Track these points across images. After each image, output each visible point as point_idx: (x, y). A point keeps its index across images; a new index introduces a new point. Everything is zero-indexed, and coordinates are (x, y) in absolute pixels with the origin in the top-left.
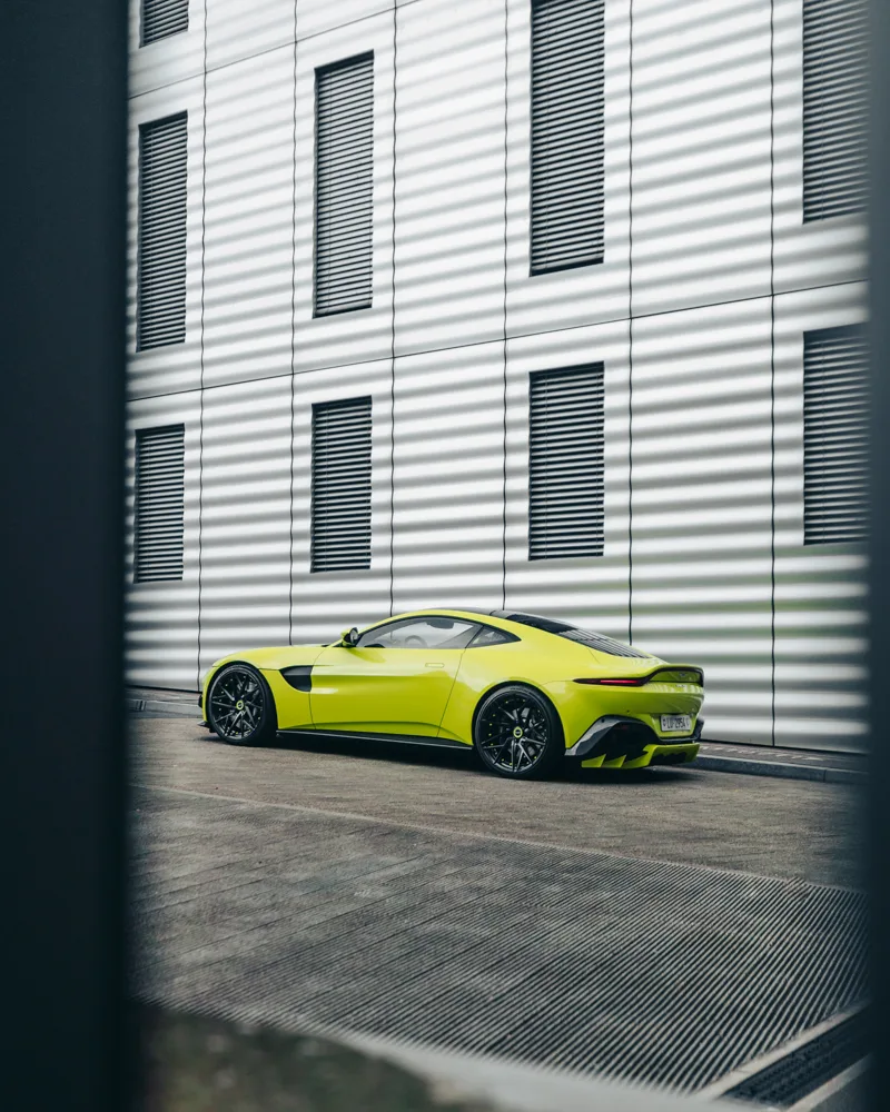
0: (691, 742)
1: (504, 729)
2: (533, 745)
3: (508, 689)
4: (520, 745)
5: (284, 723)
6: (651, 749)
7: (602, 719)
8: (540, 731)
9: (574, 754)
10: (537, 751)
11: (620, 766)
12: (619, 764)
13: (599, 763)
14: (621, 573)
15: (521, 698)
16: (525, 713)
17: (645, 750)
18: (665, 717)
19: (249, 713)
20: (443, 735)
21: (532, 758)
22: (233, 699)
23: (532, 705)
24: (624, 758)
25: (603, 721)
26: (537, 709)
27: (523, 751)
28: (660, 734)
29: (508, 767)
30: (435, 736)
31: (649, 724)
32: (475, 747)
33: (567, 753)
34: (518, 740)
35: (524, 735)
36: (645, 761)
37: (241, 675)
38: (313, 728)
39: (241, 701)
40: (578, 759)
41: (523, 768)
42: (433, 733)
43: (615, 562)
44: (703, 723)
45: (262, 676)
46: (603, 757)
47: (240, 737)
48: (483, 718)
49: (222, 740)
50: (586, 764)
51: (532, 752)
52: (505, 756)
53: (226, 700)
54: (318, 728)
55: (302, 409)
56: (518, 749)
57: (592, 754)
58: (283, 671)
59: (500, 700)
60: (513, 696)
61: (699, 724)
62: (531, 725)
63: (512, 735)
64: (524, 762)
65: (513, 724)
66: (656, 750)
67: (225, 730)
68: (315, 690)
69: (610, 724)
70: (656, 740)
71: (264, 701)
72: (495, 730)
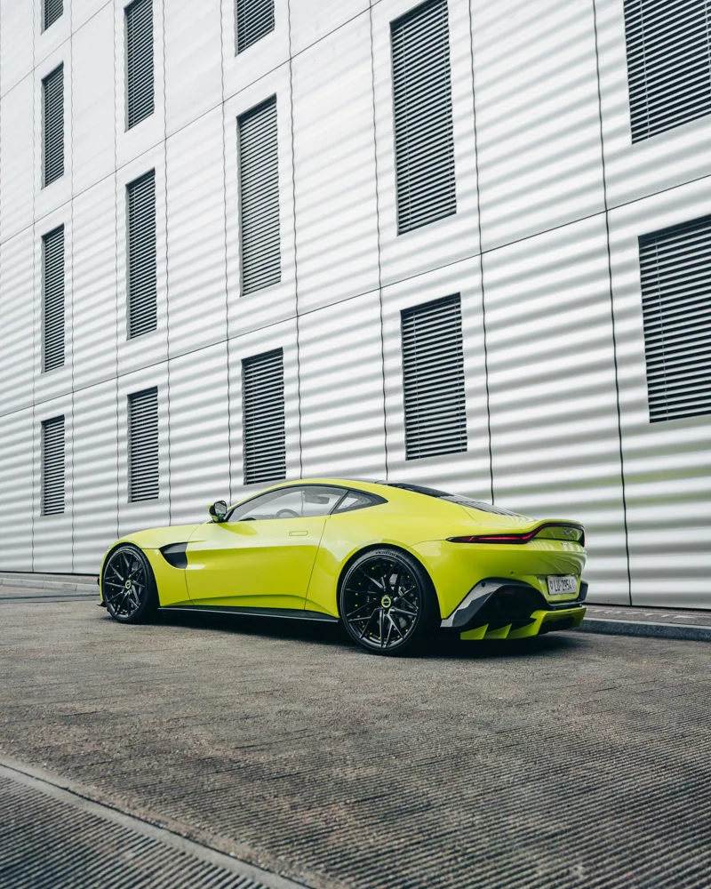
0: (578, 606)
1: (371, 599)
2: (405, 616)
3: (372, 553)
4: (388, 616)
5: (165, 600)
6: (540, 616)
7: (483, 583)
8: (411, 600)
9: (451, 625)
10: (409, 622)
11: (505, 636)
12: (505, 634)
13: (480, 634)
14: (483, 464)
15: (389, 562)
16: (393, 579)
17: (532, 616)
18: (551, 579)
19: (135, 592)
20: (309, 607)
21: (403, 631)
22: (122, 579)
23: (399, 569)
24: (509, 627)
25: (483, 585)
26: (406, 574)
27: (392, 623)
28: (548, 598)
29: (376, 642)
30: (302, 608)
31: (534, 586)
32: (340, 620)
33: (442, 625)
34: (386, 611)
35: (393, 604)
36: (534, 630)
37: (129, 556)
38: (191, 604)
39: (129, 581)
40: (455, 631)
41: (394, 643)
42: (299, 605)
43: (477, 454)
44: (587, 585)
45: (144, 555)
46: (486, 627)
47: (127, 616)
48: (347, 587)
49: (115, 619)
50: (465, 636)
51: (403, 623)
52: (373, 629)
53: (118, 581)
54: (195, 604)
55: (235, 364)
56: (387, 621)
57: (473, 624)
58: (162, 550)
59: (366, 566)
60: (380, 561)
61: (584, 586)
62: (400, 593)
63: (380, 605)
64: (394, 635)
65: (380, 593)
66: (546, 617)
67: (116, 608)
68: (191, 567)
69: (492, 589)
70: (545, 605)
71: (147, 580)
72: (361, 600)
